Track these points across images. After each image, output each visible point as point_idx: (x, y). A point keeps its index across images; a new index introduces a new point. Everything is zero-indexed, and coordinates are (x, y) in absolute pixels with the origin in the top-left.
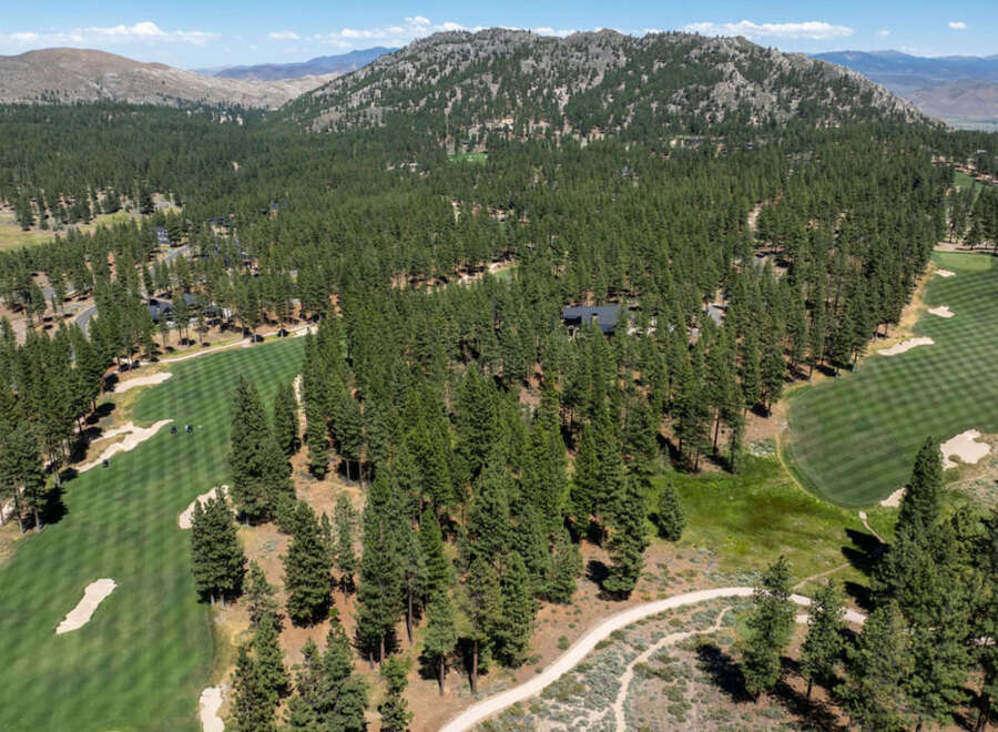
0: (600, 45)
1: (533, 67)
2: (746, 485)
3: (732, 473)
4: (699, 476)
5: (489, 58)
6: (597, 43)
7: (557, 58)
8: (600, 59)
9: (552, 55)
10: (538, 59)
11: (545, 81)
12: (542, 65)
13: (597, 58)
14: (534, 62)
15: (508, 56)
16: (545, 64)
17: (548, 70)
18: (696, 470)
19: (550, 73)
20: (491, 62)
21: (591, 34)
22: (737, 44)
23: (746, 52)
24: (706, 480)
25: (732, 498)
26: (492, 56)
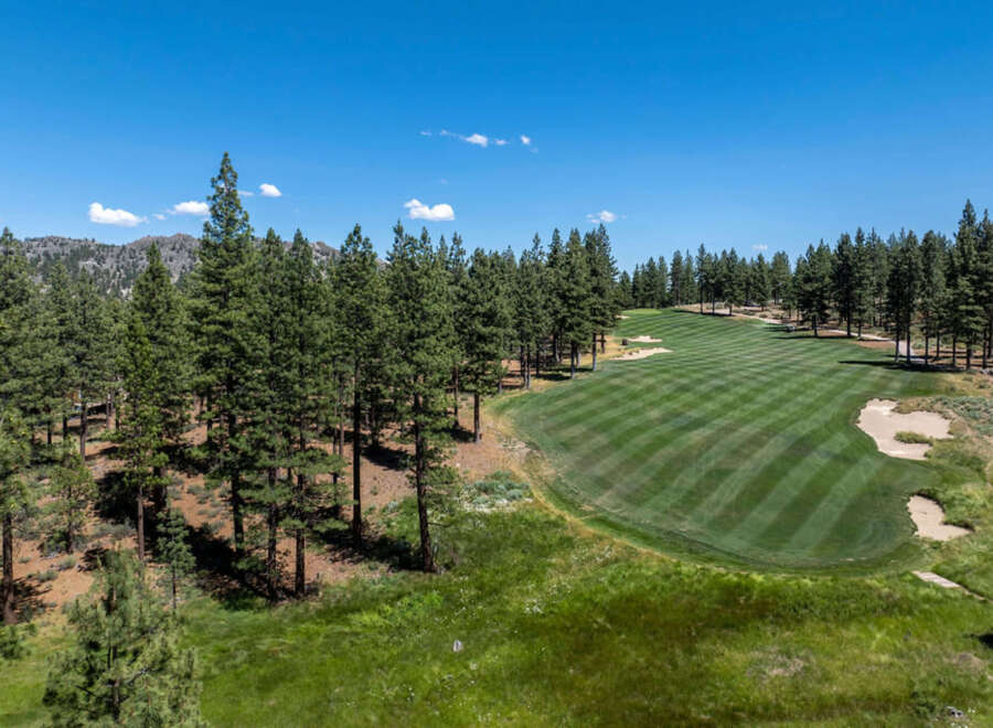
0: (173, 249)
1: (94, 267)
2: (487, 592)
3: (431, 570)
4: (314, 604)
5: (38, 260)
6: (171, 246)
7: (124, 260)
8: (175, 261)
9: (118, 257)
10: (101, 260)
11: (109, 282)
12: (105, 266)
13: (171, 260)
14: (95, 263)
15: (63, 258)
16: (109, 264)
17: (112, 272)
18: (301, 589)
19: (115, 273)
20: (41, 263)
21: (163, 239)
22: (317, 247)
23: (328, 254)
24: (341, 611)
25: (458, 646)
26: (42, 257)
